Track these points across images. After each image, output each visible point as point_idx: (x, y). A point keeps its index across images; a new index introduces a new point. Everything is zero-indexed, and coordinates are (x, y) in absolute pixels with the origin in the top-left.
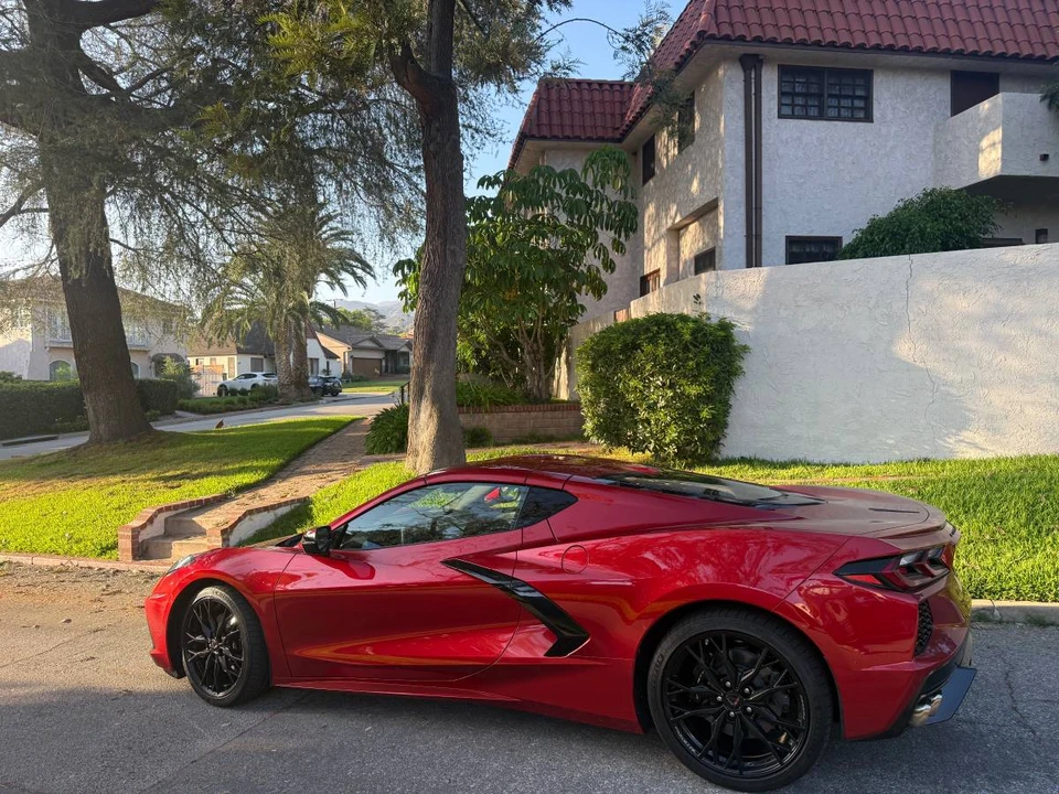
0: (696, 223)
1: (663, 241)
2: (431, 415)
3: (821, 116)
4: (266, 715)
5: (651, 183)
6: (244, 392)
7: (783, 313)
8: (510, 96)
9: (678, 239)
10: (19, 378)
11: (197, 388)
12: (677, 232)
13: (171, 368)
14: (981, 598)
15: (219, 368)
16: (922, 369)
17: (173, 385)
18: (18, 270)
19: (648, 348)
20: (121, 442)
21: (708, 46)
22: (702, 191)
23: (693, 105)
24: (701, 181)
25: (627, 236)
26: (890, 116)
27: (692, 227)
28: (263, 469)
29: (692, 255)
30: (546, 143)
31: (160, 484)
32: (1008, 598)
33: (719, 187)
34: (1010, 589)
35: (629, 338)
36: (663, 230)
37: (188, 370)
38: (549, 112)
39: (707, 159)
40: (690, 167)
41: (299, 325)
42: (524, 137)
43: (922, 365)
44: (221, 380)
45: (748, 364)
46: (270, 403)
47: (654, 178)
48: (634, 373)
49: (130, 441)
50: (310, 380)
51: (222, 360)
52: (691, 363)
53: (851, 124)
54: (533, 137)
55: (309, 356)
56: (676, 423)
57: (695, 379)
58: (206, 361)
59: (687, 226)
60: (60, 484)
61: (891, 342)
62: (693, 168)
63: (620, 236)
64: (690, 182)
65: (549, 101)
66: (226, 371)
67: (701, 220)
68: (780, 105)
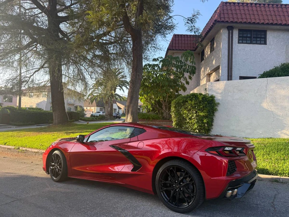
0: (215, 72)
1: (205, 78)
2: (130, 118)
3: (251, 43)
4: (66, 184)
5: (203, 62)
6: (97, 116)
7: (230, 94)
8: (163, 38)
9: (210, 77)
10: (43, 110)
11: (85, 115)
12: (209, 75)
13: (79, 109)
14: (277, 175)
15: (91, 110)
16: (270, 111)
17: (79, 113)
18: (43, 82)
19: (190, 102)
20: (60, 124)
21: (217, 24)
22: (216, 63)
23: (214, 40)
24: (216, 61)
25: (193, 75)
26: (272, 43)
27: (213, 74)
28: (91, 132)
30: (174, 51)
31: (65, 134)
32: (285, 176)
33: (220, 62)
34: (286, 173)
35: (185, 99)
36: (206, 74)
37: (83, 110)
38: (175, 43)
39: (217, 54)
40: (213, 57)
41: (111, 100)
42: (168, 49)
43: (270, 110)
44: (92, 113)
45: (219, 108)
46: (103, 119)
47: (204, 60)
48: (186, 108)
49: (63, 124)
50: (113, 114)
51: (93, 108)
52: (201, 106)
53: (260, 45)
54: (171, 50)
55: (113, 108)
56: (197, 123)
57: (202, 111)
58: (89, 108)
59: (212, 73)
60: (43, 133)
61: (261, 103)
62: (214, 57)
63: (191, 75)
64: (213, 61)
65: (175, 40)
66: (93, 111)
67: (216, 72)
68: (239, 40)
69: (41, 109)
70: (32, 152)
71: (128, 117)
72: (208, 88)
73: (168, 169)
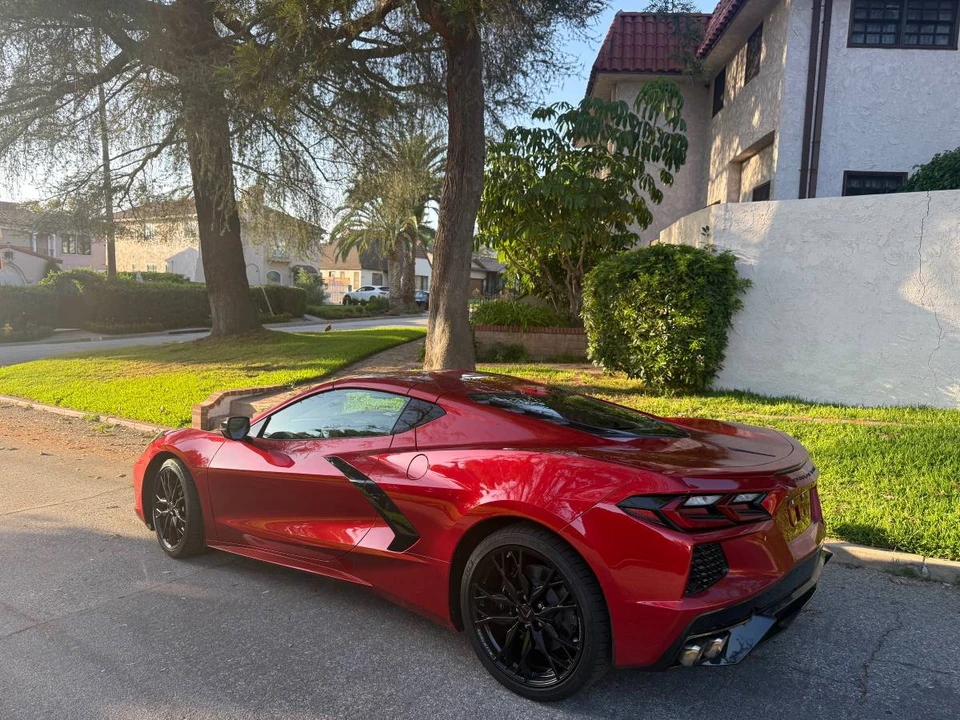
0: (757, 156)
1: (725, 173)
2: (444, 330)
3: (897, 45)
5: (719, 115)
6: (363, 302)
7: (789, 248)
8: (576, 30)
9: (741, 170)
10: (188, 280)
11: (328, 296)
12: (739, 165)
13: (303, 278)
14: (914, 553)
15: (345, 281)
16: (930, 313)
17: (303, 293)
18: (176, 190)
19: (644, 277)
20: (234, 336)
22: (761, 123)
23: (761, 36)
24: (762, 113)
25: (677, 168)
27: (753, 160)
28: (325, 367)
29: (752, 187)
30: (618, 77)
31: (243, 373)
32: (941, 557)
33: (776, 119)
34: (947, 547)
35: (628, 267)
36: (727, 162)
37: (319, 281)
38: (623, 46)
39: (768, 90)
40: (753, 99)
41: (408, 246)
42: (597, 70)
43: (930, 309)
44: (347, 291)
45: (751, 300)
46: (382, 313)
47: (722, 111)
48: (629, 301)
49: (242, 336)
50: (417, 295)
51: (350, 274)
52: (683, 294)
53: (931, 52)
54: (604, 70)
55: (416, 273)
56: (665, 352)
57: (686, 311)
58: (337, 273)
59: (749, 158)
60: (175, 366)
61: (898, 284)
62: (756, 100)
63: (670, 169)
64: (753, 115)
65: (623, 35)
66: (352, 284)
67: (762, 153)
68: (852, 34)
69: (181, 276)
70: (134, 433)
71: (434, 326)
72: (715, 227)
73: (498, 554)
